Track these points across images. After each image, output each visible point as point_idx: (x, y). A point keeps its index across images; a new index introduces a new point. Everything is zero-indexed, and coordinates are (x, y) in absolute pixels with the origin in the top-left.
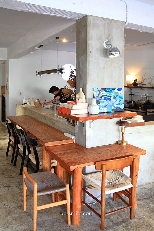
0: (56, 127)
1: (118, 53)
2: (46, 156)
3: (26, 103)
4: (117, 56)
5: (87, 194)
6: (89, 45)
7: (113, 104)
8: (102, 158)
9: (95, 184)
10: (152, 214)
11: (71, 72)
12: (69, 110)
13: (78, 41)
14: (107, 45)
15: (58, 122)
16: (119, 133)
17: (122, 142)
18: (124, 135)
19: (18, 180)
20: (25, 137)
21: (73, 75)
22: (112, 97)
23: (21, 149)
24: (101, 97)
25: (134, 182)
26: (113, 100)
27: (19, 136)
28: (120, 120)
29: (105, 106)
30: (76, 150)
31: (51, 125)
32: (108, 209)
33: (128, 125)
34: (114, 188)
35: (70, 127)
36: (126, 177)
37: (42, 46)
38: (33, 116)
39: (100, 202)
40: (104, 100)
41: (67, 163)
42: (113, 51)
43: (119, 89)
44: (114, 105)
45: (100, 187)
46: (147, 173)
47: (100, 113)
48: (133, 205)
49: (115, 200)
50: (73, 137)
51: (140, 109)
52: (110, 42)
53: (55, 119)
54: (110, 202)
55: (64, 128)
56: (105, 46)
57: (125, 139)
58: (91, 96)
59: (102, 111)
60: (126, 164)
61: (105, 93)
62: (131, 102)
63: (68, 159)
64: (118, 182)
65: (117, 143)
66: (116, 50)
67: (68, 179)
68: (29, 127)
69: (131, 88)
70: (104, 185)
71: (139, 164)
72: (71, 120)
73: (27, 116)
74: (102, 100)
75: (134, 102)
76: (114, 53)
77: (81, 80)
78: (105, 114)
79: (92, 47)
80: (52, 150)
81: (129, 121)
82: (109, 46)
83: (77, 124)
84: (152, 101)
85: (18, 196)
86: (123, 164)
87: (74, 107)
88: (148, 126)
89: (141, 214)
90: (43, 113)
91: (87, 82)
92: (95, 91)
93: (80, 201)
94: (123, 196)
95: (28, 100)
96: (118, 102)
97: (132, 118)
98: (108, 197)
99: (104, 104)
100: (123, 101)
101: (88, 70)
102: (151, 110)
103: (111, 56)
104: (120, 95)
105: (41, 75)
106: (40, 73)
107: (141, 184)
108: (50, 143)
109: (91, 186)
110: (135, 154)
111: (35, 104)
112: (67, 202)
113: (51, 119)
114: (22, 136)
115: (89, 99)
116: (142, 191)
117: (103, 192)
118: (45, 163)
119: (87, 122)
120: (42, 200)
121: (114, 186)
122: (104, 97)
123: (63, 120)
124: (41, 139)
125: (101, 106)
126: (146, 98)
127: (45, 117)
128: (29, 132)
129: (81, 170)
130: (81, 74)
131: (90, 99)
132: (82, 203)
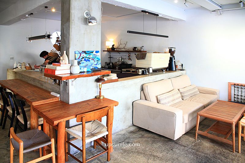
0: (44, 87)
1: (96, 21)
2: (34, 115)
3: (17, 67)
4: (94, 24)
5: (71, 146)
6: (72, 15)
7: (92, 64)
8: (83, 111)
9: (77, 135)
10: (124, 154)
11: (57, 37)
12: (54, 71)
13: (63, 11)
14: (87, 15)
15: (45, 82)
16: (98, 89)
17: (100, 97)
18: (101, 91)
19: (6, 142)
20: (14, 99)
21: (59, 40)
22: (91, 59)
23: (11, 111)
24: (82, 59)
25: (109, 129)
26: (92, 61)
27: (8, 99)
28: (98, 78)
29: (86, 66)
30: (60, 106)
31: (39, 86)
32: (89, 156)
33: (105, 82)
34: (93, 137)
35: (56, 87)
36: (104, 126)
37: (32, 14)
38: (23, 79)
39: (82, 151)
40: (84, 61)
41: (51, 119)
42: (91, 20)
43: (97, 52)
44: (93, 66)
45: (81, 138)
46: (121, 121)
47: (81, 72)
48: (109, 150)
49: (95, 148)
50: (58, 96)
51: (117, 69)
52: (89, 12)
53: (44, 80)
54: (91, 150)
55: (51, 88)
56: (85, 16)
57: (102, 94)
58: (73, 58)
59: (82, 71)
60: (102, 114)
61: (85, 55)
62: (110, 63)
63: (53, 115)
64: (96, 131)
65: (96, 97)
66: (94, 19)
67: (55, 134)
68: (18, 89)
69: (110, 52)
70: (84, 135)
71: (113, 114)
72: (57, 80)
73: (17, 79)
74: (82, 61)
75: (112, 63)
76: (93, 21)
77: (65, 44)
78: (85, 73)
79: (74, 15)
80: (38, 108)
81: (105, 78)
82: (88, 16)
83: (61, 84)
84: (126, 62)
85: (5, 157)
86: (99, 115)
87: (58, 68)
88: (120, 82)
89: (116, 156)
90: (33, 76)
91: (70, 45)
92: (77, 54)
93: (64, 153)
94: (102, 143)
95: (19, 65)
96: (96, 63)
97: (108, 76)
98: (89, 146)
99: (84, 65)
100: (100, 62)
101: (70, 35)
102: (125, 70)
103: (90, 24)
104: (97, 57)
105: (32, 41)
106: (30, 39)
107: (117, 131)
108: (37, 102)
109: (74, 138)
110: (109, 106)
111: (26, 68)
112: (53, 155)
113: (40, 80)
114: (11, 98)
115: (71, 60)
116: (117, 136)
117: (84, 141)
118: (33, 122)
119: (70, 80)
120: (30, 157)
121: (93, 135)
122: (84, 58)
123: (51, 81)
124: (29, 99)
125: (82, 67)
126: (122, 60)
127: (34, 79)
128: (17, 95)
129: (64, 124)
130: (65, 39)
131: (73, 61)
132: (67, 154)
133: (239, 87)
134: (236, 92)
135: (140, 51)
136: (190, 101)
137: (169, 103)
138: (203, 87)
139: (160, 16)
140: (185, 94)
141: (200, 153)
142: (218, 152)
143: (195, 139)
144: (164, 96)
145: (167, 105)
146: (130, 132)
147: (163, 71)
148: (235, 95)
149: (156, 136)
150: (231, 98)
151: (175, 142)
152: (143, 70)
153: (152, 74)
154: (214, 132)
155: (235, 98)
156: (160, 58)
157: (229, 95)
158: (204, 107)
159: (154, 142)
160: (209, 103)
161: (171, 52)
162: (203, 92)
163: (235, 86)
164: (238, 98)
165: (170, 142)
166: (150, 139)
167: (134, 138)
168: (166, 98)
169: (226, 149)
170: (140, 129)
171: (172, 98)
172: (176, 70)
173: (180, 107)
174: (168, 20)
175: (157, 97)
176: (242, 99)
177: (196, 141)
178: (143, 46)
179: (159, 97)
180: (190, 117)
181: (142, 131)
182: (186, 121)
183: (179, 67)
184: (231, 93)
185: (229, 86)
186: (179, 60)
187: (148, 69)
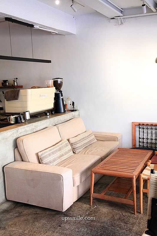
133: (144, 127)
134: (141, 133)
135: (13, 87)
136: (85, 154)
137: (54, 160)
138: (101, 133)
139: (36, 27)
140: (78, 145)
141: (95, 223)
142: (117, 217)
143: (90, 205)
144: (48, 152)
145: (52, 164)
146: (2, 211)
147: (46, 115)
148: (140, 138)
149: (39, 211)
150: (135, 143)
151: (64, 214)
152: (17, 116)
153: (30, 121)
154: (113, 192)
155: (140, 142)
156: (40, 96)
157: (133, 140)
158: (102, 160)
159: (36, 219)
160: (108, 153)
161: (57, 85)
162: (101, 139)
163: (140, 127)
164: (143, 142)
165: (58, 216)
166: (30, 216)
167: (7, 219)
168: (50, 155)
169: (126, 212)
170: (17, 204)
171: (58, 154)
172: (65, 111)
173: (69, 165)
174: (49, 33)
175: (37, 154)
176: (147, 143)
177: (92, 207)
178: (17, 79)
179: (40, 154)
180: (82, 177)
181: (20, 206)
182: (78, 183)
183: (69, 107)
184: (135, 137)
185: (133, 127)
186: (68, 96)
187: (24, 114)
